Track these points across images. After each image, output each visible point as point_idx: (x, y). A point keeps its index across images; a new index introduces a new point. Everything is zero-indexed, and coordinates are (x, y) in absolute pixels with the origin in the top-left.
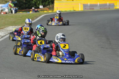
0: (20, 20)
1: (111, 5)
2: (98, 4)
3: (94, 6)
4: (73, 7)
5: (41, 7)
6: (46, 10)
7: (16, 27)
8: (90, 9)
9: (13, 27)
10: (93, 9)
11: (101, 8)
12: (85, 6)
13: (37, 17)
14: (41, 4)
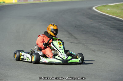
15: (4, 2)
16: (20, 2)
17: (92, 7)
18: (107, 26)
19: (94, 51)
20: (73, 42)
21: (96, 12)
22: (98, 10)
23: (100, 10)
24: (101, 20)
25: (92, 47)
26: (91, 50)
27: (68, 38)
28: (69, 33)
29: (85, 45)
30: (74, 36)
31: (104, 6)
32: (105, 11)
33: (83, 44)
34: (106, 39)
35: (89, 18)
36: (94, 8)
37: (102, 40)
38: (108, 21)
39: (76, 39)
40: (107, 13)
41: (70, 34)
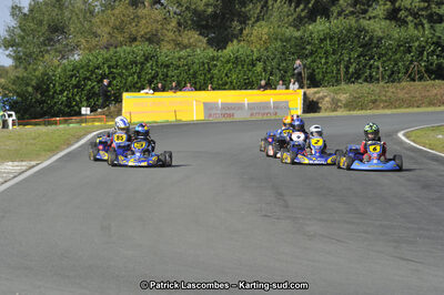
0: (31, 144)
1: (281, 105)
3: (234, 109)
4: (175, 111)
5: (85, 110)
6: (100, 120)
7: (24, 163)
8: (223, 115)
9: (16, 163)
10: (232, 115)
11: (252, 115)
12: (208, 107)
13: (79, 139)
14: (85, 103)
31: (433, 129)
36: (400, 135)
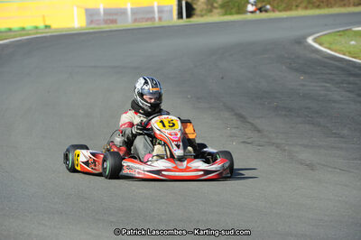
1: (166, 9)
2: (129, 7)
3: (116, 14)
4: (44, 16)
8: (106, 22)
10: (114, 21)
12: (91, 14)
15: (47, 27)
16: (92, 26)
17: (305, 37)
18: (349, 91)
19: (311, 167)
20: (249, 141)
21: (317, 51)
22: (320, 44)
23: (327, 45)
24: (331, 74)
25: (305, 155)
26: (301, 163)
27: (234, 130)
28: (236, 114)
29: (285, 150)
30: (252, 124)
32: (343, 49)
33: (278, 146)
34: (345, 132)
35: (296, 70)
36: (311, 42)
37: (335, 133)
38: (351, 79)
39: (259, 131)
40: (350, 53)
41: (241, 117)
